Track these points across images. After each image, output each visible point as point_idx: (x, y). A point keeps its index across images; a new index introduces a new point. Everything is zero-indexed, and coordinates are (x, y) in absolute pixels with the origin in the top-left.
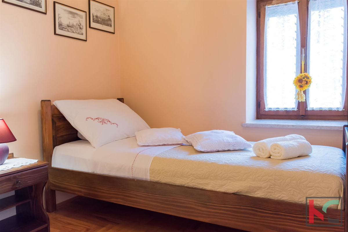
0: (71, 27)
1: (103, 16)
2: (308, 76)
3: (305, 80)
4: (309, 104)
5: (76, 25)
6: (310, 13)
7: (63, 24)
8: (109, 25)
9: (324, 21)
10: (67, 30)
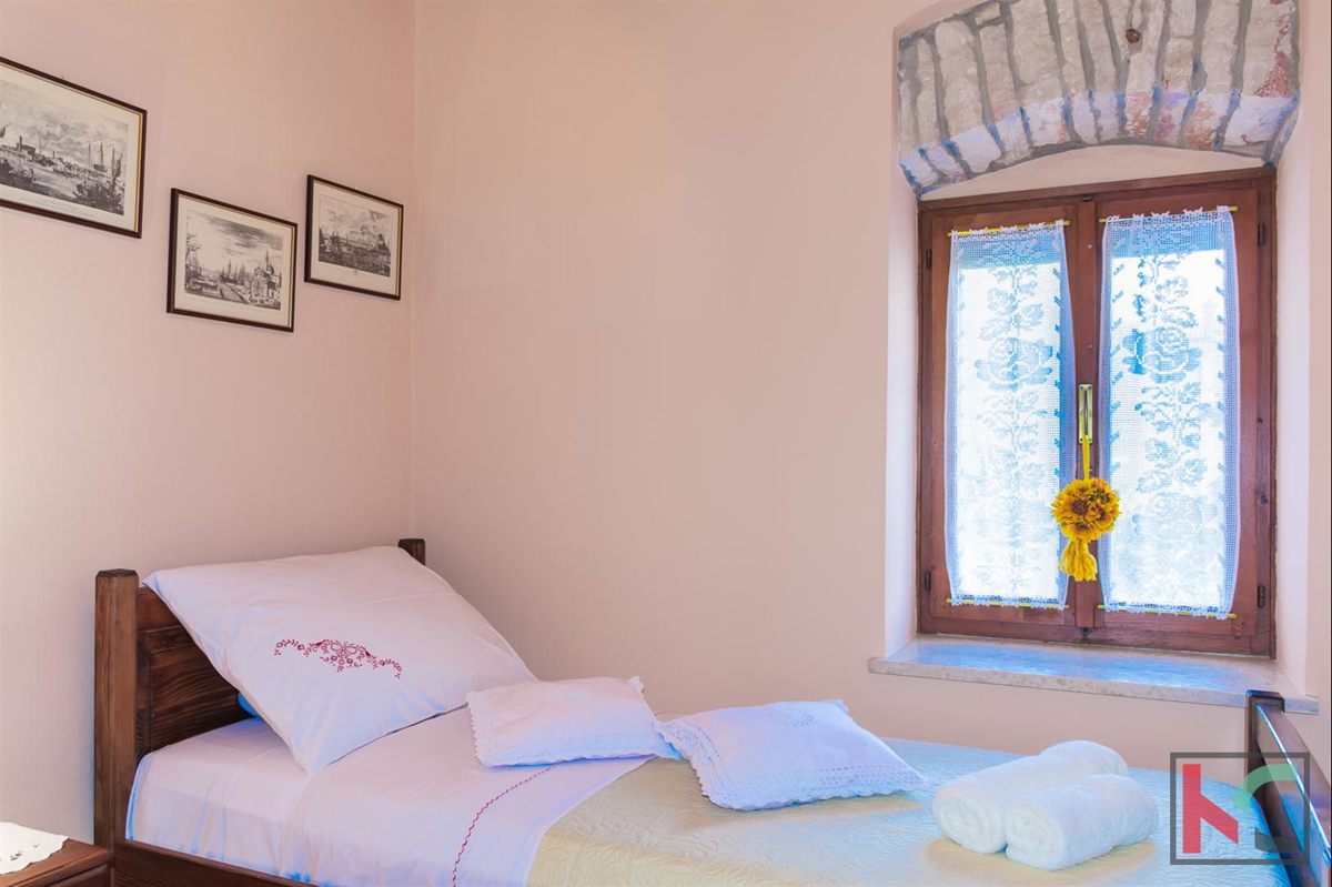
0: (234, 282)
1: (360, 236)
2: (1107, 491)
3: (1097, 506)
4: (1110, 589)
5: (256, 274)
6: (1109, 268)
7: (203, 273)
8: (381, 269)
9: (1158, 298)
10: (217, 293)
